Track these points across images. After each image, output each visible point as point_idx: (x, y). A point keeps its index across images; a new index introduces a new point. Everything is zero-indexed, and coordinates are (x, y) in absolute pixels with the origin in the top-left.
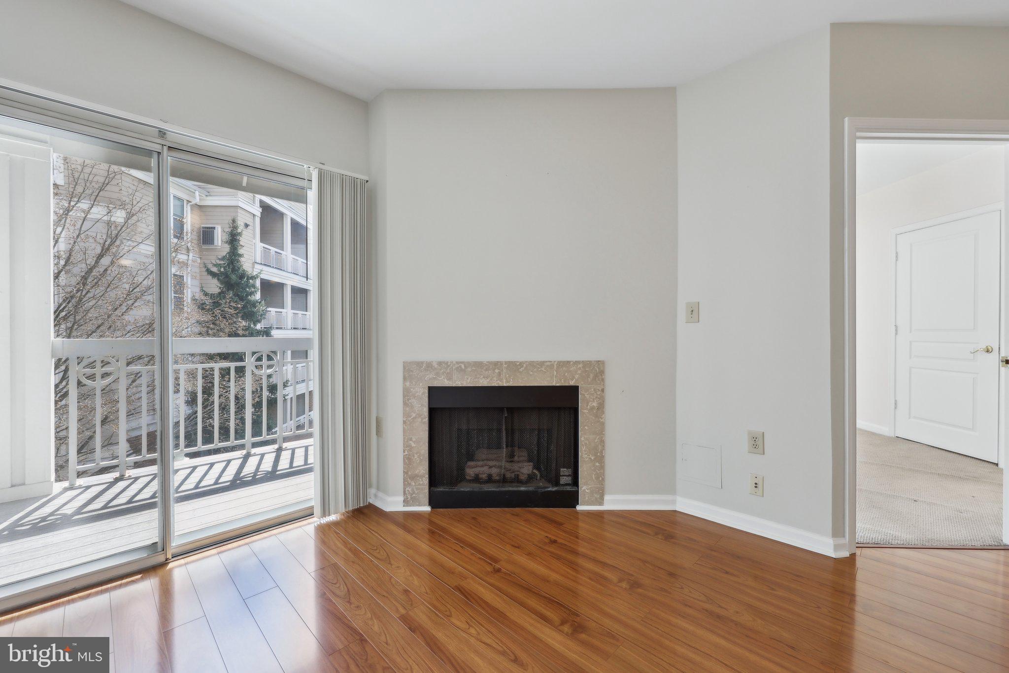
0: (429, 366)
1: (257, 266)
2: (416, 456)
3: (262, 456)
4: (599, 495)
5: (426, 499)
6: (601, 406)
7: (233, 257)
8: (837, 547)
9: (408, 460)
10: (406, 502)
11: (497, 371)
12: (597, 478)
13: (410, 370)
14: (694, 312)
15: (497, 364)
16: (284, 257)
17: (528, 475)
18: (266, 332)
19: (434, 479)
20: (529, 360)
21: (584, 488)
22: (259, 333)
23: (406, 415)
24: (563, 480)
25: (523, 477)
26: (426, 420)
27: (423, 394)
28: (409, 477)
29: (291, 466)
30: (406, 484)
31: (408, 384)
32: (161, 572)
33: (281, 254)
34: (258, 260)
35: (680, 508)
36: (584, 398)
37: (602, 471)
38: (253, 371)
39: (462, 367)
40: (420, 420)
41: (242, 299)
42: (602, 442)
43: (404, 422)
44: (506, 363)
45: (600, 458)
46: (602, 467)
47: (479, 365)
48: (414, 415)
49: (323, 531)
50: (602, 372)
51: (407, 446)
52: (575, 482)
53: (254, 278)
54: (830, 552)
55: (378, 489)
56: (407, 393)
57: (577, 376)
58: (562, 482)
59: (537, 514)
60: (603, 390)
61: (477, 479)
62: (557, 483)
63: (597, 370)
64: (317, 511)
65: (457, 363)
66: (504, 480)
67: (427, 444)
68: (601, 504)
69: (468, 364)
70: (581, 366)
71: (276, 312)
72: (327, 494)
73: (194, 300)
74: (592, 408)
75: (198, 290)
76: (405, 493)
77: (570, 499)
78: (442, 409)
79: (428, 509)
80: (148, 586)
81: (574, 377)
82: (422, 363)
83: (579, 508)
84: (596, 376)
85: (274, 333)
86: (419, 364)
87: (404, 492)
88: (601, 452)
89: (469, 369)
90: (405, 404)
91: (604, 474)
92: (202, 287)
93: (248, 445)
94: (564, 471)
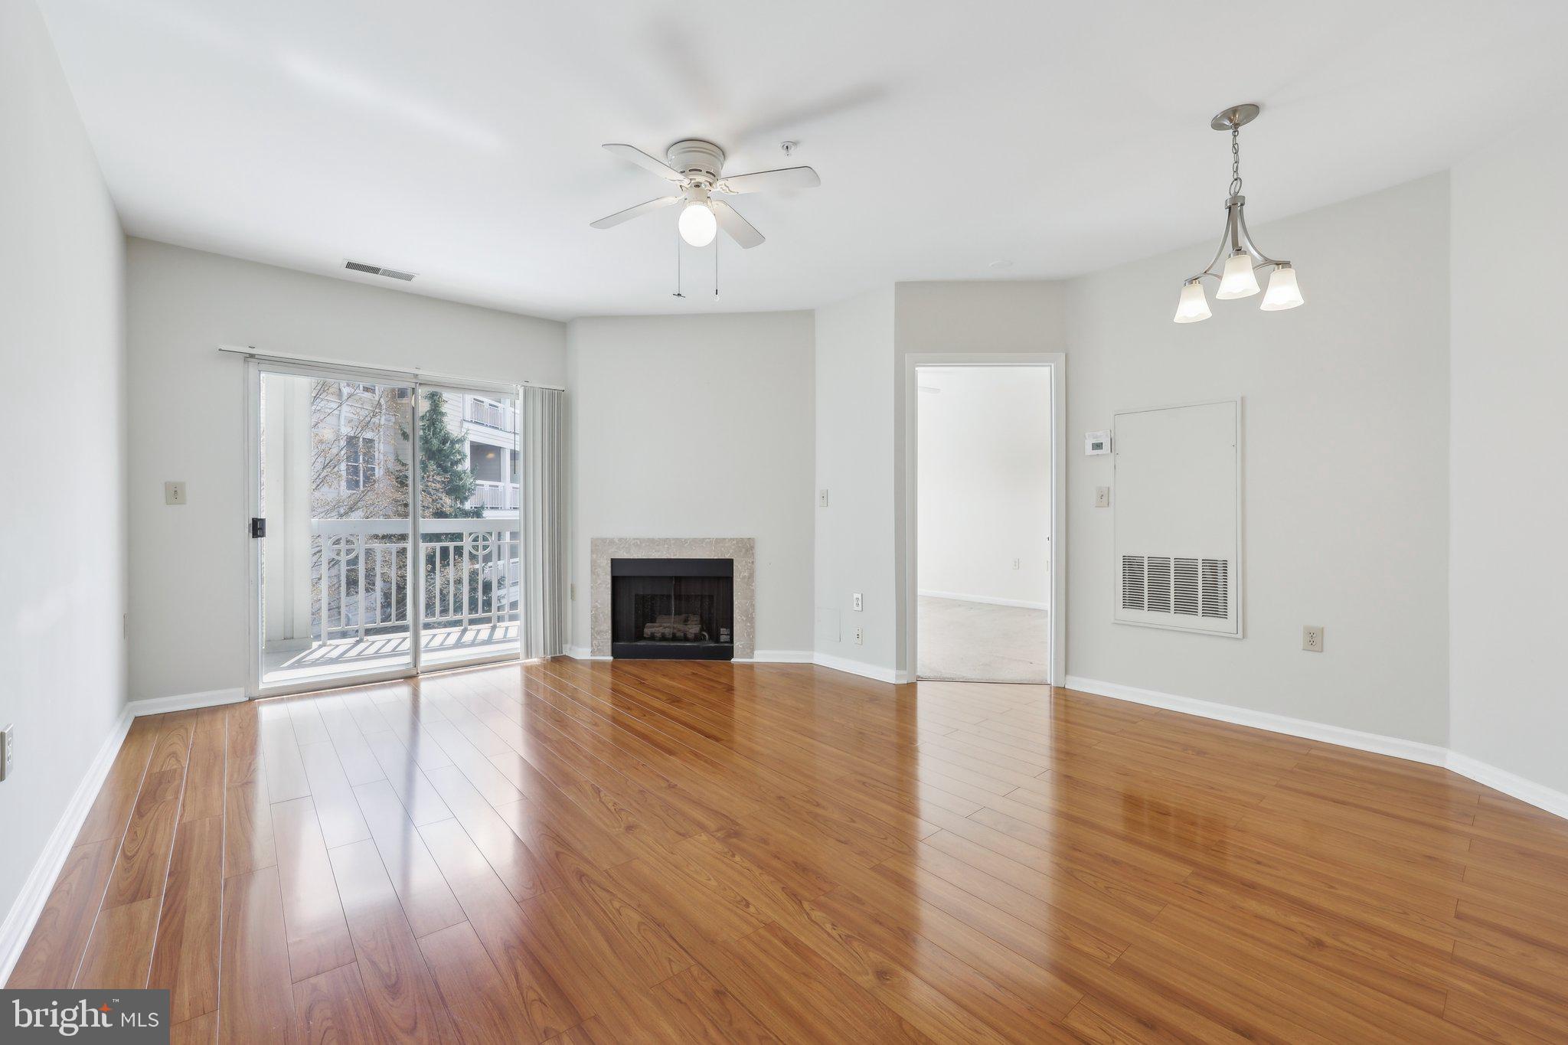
0: (612, 542)
1: (466, 425)
2: (601, 615)
3: (479, 631)
4: (751, 650)
5: (610, 652)
6: (751, 576)
7: (435, 416)
8: (897, 676)
9: (595, 619)
10: (593, 653)
11: (666, 546)
12: (748, 635)
13: (597, 545)
14: (825, 497)
15: (666, 540)
16: (500, 411)
17: (695, 634)
18: (477, 513)
19: (616, 636)
20: (692, 537)
21: (737, 644)
22: (466, 514)
23: (593, 581)
24: (723, 638)
25: (691, 636)
26: (609, 586)
27: (607, 564)
28: (595, 633)
29: (505, 636)
30: (593, 638)
31: (594, 556)
32: (415, 679)
33: (497, 407)
34: (468, 417)
35: (816, 661)
36: (737, 567)
37: (752, 630)
38: (470, 552)
39: (639, 543)
40: (604, 586)
41: (445, 470)
42: (753, 606)
43: (592, 587)
44: (674, 539)
45: (750, 619)
46: (752, 627)
47: (652, 541)
48: (599, 582)
49: (528, 670)
50: (752, 548)
51: (594, 608)
52: (732, 641)
53: (461, 441)
54: (893, 681)
55: (572, 643)
56: (594, 565)
57: (731, 551)
58: (722, 640)
59: (698, 663)
60: (753, 562)
61: (652, 638)
62: (717, 640)
63: (748, 546)
64: (522, 656)
65: (634, 539)
66: (674, 638)
67: (610, 606)
68: (752, 657)
69: (642, 541)
70: (735, 542)
71: (490, 486)
72: (529, 636)
73: (388, 472)
74: (744, 577)
75: (391, 458)
76: (592, 646)
77: (727, 653)
78: (624, 578)
79: (611, 658)
80: (403, 691)
81: (729, 552)
82: (606, 539)
83: (732, 660)
84: (747, 550)
85: (486, 514)
86: (604, 540)
87: (592, 644)
88: (752, 614)
89: (644, 545)
90: (593, 572)
91: (754, 632)
92: (397, 456)
93: (466, 622)
94: (723, 630)
